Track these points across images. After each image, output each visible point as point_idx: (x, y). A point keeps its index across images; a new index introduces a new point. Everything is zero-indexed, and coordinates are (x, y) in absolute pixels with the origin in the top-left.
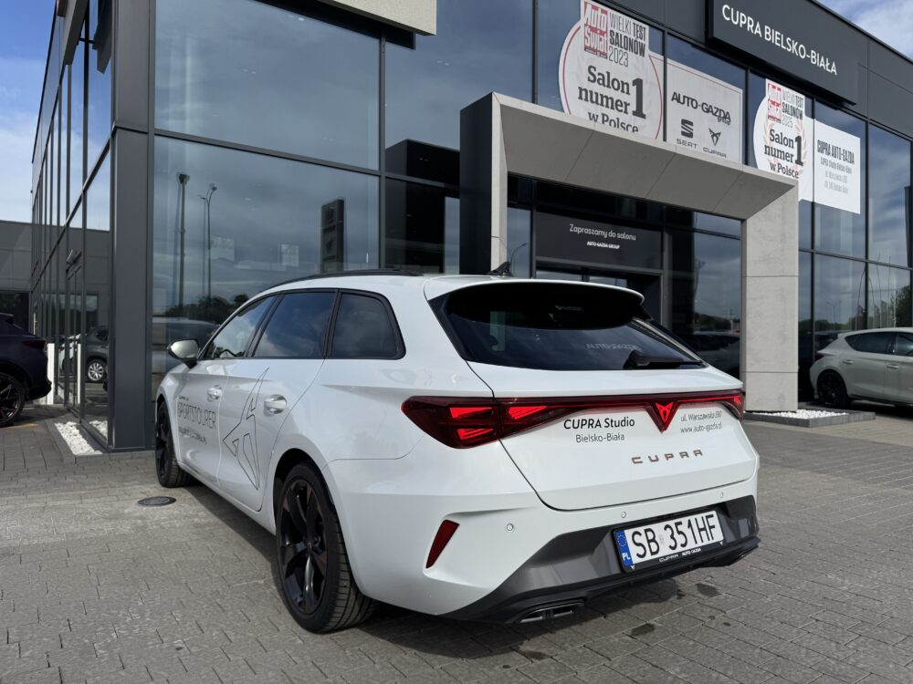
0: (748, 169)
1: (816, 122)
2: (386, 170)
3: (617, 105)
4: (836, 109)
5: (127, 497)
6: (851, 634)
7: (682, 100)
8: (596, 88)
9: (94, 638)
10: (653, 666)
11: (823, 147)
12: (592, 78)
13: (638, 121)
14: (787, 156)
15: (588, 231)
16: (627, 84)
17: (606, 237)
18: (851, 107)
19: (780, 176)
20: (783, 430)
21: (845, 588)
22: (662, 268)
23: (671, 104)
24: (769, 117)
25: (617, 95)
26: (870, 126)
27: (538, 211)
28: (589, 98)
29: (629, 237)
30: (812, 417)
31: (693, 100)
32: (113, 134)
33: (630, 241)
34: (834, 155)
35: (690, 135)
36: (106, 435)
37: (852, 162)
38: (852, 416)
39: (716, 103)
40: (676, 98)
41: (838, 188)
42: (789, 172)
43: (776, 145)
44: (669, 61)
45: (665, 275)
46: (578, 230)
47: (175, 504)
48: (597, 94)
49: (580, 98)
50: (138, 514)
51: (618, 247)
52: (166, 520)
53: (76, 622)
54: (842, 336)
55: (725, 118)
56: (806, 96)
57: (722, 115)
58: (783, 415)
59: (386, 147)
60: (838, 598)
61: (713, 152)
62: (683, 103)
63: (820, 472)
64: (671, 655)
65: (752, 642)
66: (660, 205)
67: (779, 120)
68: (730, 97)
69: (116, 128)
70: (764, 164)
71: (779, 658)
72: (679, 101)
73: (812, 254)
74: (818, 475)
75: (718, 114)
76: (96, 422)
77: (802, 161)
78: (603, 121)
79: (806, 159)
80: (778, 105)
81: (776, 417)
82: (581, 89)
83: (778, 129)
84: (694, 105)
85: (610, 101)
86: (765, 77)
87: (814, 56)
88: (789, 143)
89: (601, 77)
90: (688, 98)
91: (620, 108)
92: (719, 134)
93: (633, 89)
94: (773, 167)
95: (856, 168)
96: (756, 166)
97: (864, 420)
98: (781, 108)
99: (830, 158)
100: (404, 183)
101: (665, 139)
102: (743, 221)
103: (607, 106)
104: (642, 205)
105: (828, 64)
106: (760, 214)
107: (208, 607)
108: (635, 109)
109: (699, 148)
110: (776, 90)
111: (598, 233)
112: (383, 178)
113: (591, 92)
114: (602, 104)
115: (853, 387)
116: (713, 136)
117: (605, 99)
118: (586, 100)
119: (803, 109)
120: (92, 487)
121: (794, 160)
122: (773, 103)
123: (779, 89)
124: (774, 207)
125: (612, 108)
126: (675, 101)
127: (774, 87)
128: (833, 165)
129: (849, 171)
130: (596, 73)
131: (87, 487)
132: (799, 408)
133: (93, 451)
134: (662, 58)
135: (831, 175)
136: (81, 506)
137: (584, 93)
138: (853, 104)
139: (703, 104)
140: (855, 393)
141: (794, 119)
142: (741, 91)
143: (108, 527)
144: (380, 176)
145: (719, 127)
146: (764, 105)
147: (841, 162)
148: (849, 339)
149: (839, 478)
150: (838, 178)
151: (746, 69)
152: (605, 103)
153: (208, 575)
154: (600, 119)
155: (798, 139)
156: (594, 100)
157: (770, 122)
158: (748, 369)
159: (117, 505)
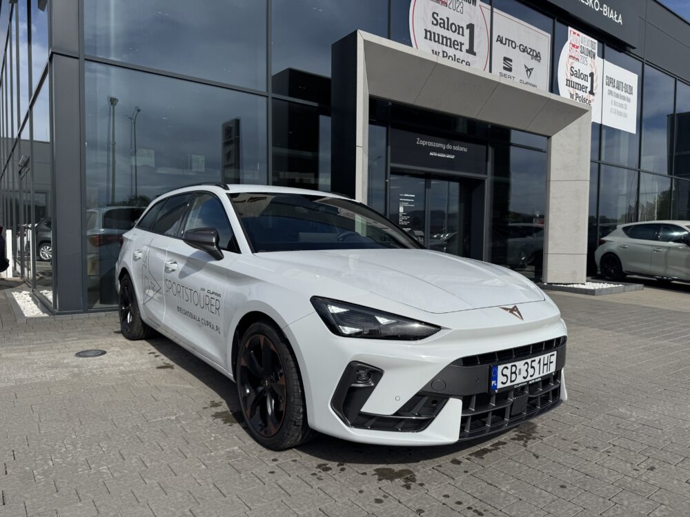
0: (553, 96)
1: (606, 62)
2: (273, 92)
3: (454, 44)
4: (621, 52)
5: (67, 350)
6: (642, 456)
7: (504, 42)
8: (438, 30)
9: (34, 465)
10: (488, 484)
11: (611, 81)
12: (435, 22)
13: (470, 57)
14: (582, 88)
15: (431, 144)
16: (462, 28)
17: (444, 149)
18: (632, 50)
19: (577, 103)
20: (576, 298)
21: (633, 419)
22: (486, 174)
23: (496, 45)
24: (570, 56)
25: (454, 36)
26: (646, 66)
27: (392, 127)
28: (433, 39)
29: (461, 149)
30: (597, 288)
31: (512, 42)
32: (51, 59)
33: (463, 152)
34: (619, 89)
35: (510, 70)
36: (52, 301)
37: (631, 93)
38: (627, 287)
39: (529, 44)
40: (500, 40)
41: (620, 114)
42: (584, 100)
43: (574, 79)
44: (495, 10)
45: (488, 179)
46: (423, 143)
47: (105, 355)
48: (438, 35)
49: (426, 38)
50: (75, 364)
51: (453, 157)
52: (97, 368)
53: (20, 453)
54: (620, 227)
55: (537, 56)
56: (599, 41)
57: (535, 55)
58: (575, 286)
59: (273, 74)
60: (629, 428)
61: (527, 83)
62: (505, 44)
63: (606, 329)
64: (502, 475)
65: (565, 464)
66: (485, 124)
67: (578, 59)
68: (540, 40)
69: (52, 53)
70: (565, 93)
71: (588, 477)
72: (502, 42)
73: (599, 164)
74: (605, 332)
75: (531, 53)
76: (45, 291)
77: (594, 92)
78: (444, 56)
79: (597, 90)
80: (577, 47)
81: (570, 288)
82: (426, 31)
83: (577, 66)
84: (514, 46)
85: (449, 41)
86: (568, 26)
87: (605, 9)
88: (584, 77)
89: (442, 21)
90: (509, 40)
91: (456, 47)
92: (532, 69)
93: (467, 32)
94: (572, 96)
95: (634, 97)
96: (559, 94)
97: (636, 290)
98: (579, 50)
99: (615, 90)
100: (287, 103)
101: (490, 71)
102: (549, 137)
103: (446, 45)
104: (472, 124)
105: (616, 16)
106: (562, 132)
107: (129, 439)
108: (468, 48)
109: (517, 79)
110: (576, 35)
111: (438, 145)
112: (270, 99)
113: (434, 33)
114: (442, 44)
115: (627, 265)
116: (527, 71)
117: (445, 40)
118: (430, 39)
119: (596, 51)
120: (39, 342)
121: (588, 91)
122: (574, 46)
123: (578, 35)
124: (573, 127)
125: (450, 47)
126: (499, 42)
127: (574, 33)
128: (617, 96)
129: (629, 100)
130: (438, 18)
131: (35, 342)
132: (587, 281)
133: (41, 313)
134: (489, 7)
135: (615, 103)
136: (29, 357)
137: (428, 34)
138: (634, 48)
139: (520, 45)
140: (628, 270)
141: (589, 58)
142: (549, 36)
143: (49, 375)
144: (267, 97)
145: (532, 63)
146: (567, 47)
147: (623, 93)
148: (625, 229)
149: (621, 334)
150: (621, 106)
151: (554, 19)
152: (445, 43)
153: (130, 412)
154: (441, 54)
155: (592, 75)
156: (437, 39)
157: (571, 60)
158: (550, 251)
159: (58, 356)
